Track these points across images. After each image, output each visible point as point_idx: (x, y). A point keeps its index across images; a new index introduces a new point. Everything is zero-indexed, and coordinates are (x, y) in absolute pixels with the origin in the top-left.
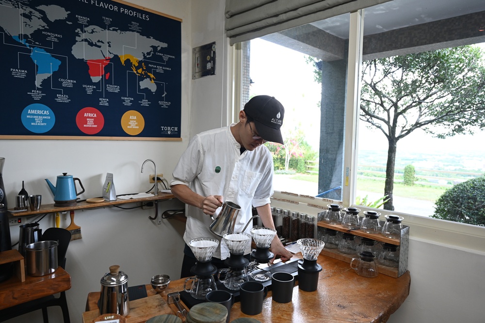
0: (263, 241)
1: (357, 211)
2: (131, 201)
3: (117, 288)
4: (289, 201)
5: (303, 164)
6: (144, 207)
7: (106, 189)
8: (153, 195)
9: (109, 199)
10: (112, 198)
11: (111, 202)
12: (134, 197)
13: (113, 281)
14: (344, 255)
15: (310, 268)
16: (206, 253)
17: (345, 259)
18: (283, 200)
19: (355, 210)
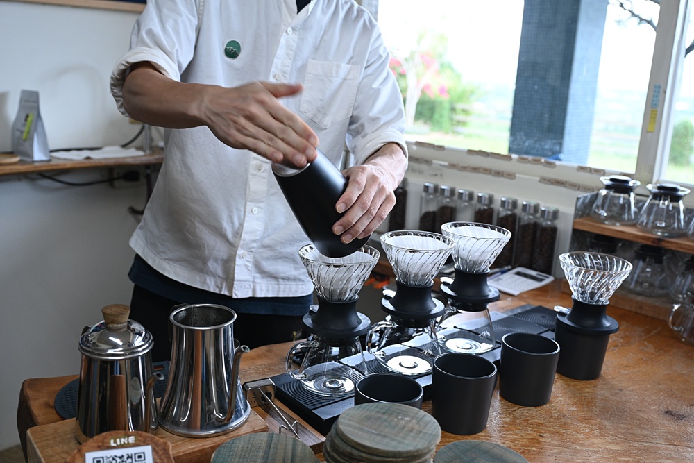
0: (477, 254)
1: (680, 193)
2: (88, 163)
3: (128, 364)
4: (487, 171)
5: (446, 112)
6: (117, 183)
7: (22, 132)
8: (141, 153)
9: (31, 156)
10: (38, 155)
11: (36, 164)
12: (95, 155)
13: (115, 346)
14: (640, 298)
15: (589, 323)
16: (348, 280)
17: (641, 308)
18: (475, 169)
19: (675, 190)
